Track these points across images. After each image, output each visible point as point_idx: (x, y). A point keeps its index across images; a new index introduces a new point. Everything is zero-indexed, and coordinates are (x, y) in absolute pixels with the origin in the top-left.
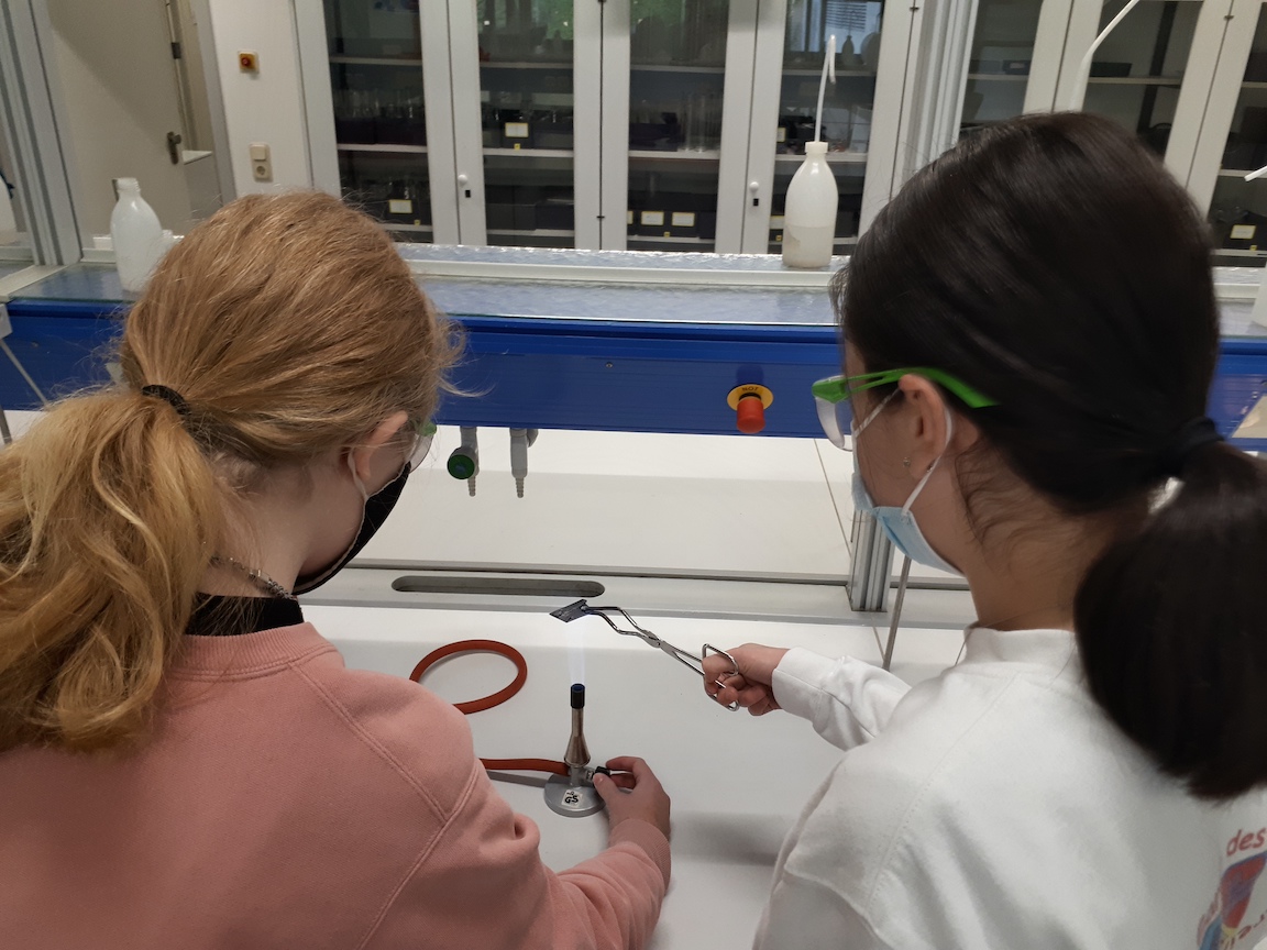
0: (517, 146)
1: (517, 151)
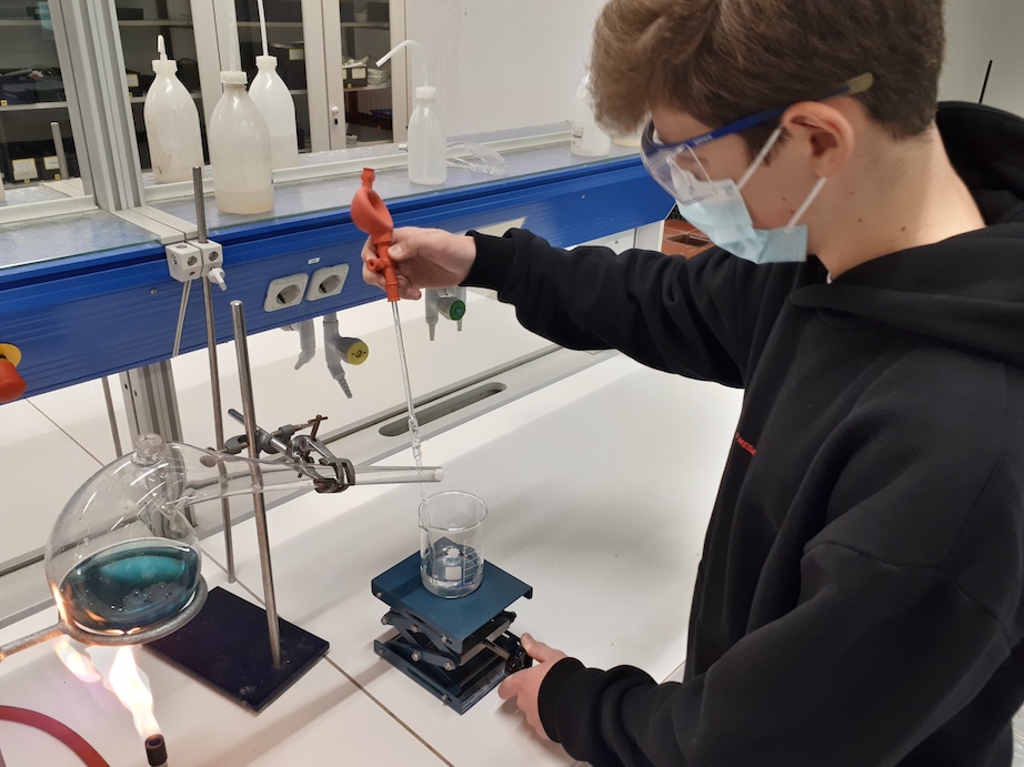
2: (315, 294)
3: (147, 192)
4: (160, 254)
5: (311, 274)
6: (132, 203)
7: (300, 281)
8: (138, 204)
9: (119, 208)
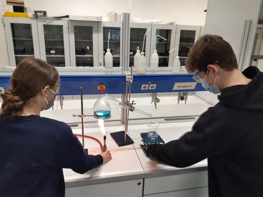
0: (53, 55)
1: (53, 56)
2: (150, 88)
3: (129, 69)
4: (125, 77)
5: (149, 84)
6: (126, 70)
7: (147, 85)
8: (127, 70)
9: (124, 71)
